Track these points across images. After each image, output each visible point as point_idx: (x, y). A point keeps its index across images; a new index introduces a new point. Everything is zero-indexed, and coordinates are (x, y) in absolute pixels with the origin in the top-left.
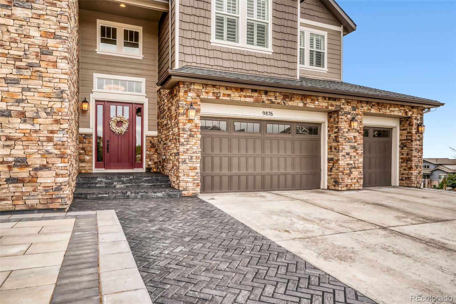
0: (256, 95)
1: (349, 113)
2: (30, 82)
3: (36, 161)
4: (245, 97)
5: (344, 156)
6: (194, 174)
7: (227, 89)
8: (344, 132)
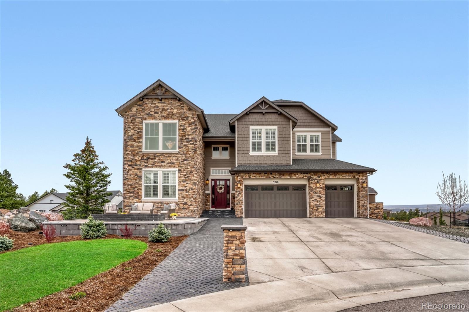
0: (266, 175)
1: (316, 179)
2: (188, 181)
3: (189, 203)
4: (262, 176)
5: (313, 201)
6: (241, 209)
7: (254, 174)
8: (313, 189)
